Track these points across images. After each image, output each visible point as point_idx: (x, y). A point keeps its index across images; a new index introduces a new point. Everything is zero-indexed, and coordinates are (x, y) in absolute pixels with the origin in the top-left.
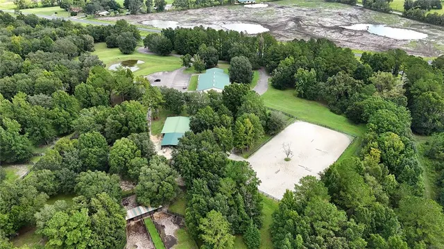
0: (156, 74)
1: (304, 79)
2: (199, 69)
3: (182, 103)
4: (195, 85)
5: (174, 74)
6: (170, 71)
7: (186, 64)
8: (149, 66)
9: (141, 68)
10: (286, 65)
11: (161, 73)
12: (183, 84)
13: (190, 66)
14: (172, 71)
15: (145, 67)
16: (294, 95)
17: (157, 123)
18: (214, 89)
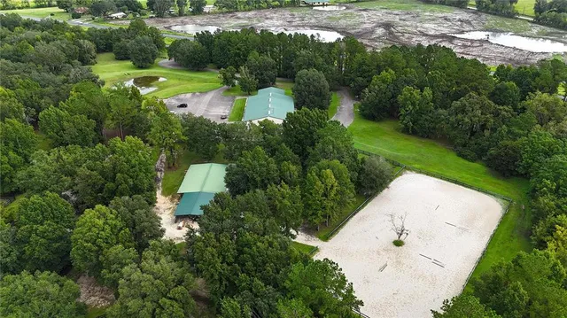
0: (182, 96)
1: (413, 104)
2: (248, 90)
3: (217, 141)
4: (240, 113)
5: (208, 97)
6: (203, 93)
7: (227, 81)
8: (174, 85)
9: (161, 88)
10: (384, 81)
11: (189, 95)
12: (222, 111)
13: (234, 85)
14: (206, 92)
15: (167, 87)
16: (397, 130)
17: (173, 175)
18: (269, 118)
